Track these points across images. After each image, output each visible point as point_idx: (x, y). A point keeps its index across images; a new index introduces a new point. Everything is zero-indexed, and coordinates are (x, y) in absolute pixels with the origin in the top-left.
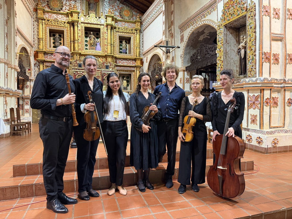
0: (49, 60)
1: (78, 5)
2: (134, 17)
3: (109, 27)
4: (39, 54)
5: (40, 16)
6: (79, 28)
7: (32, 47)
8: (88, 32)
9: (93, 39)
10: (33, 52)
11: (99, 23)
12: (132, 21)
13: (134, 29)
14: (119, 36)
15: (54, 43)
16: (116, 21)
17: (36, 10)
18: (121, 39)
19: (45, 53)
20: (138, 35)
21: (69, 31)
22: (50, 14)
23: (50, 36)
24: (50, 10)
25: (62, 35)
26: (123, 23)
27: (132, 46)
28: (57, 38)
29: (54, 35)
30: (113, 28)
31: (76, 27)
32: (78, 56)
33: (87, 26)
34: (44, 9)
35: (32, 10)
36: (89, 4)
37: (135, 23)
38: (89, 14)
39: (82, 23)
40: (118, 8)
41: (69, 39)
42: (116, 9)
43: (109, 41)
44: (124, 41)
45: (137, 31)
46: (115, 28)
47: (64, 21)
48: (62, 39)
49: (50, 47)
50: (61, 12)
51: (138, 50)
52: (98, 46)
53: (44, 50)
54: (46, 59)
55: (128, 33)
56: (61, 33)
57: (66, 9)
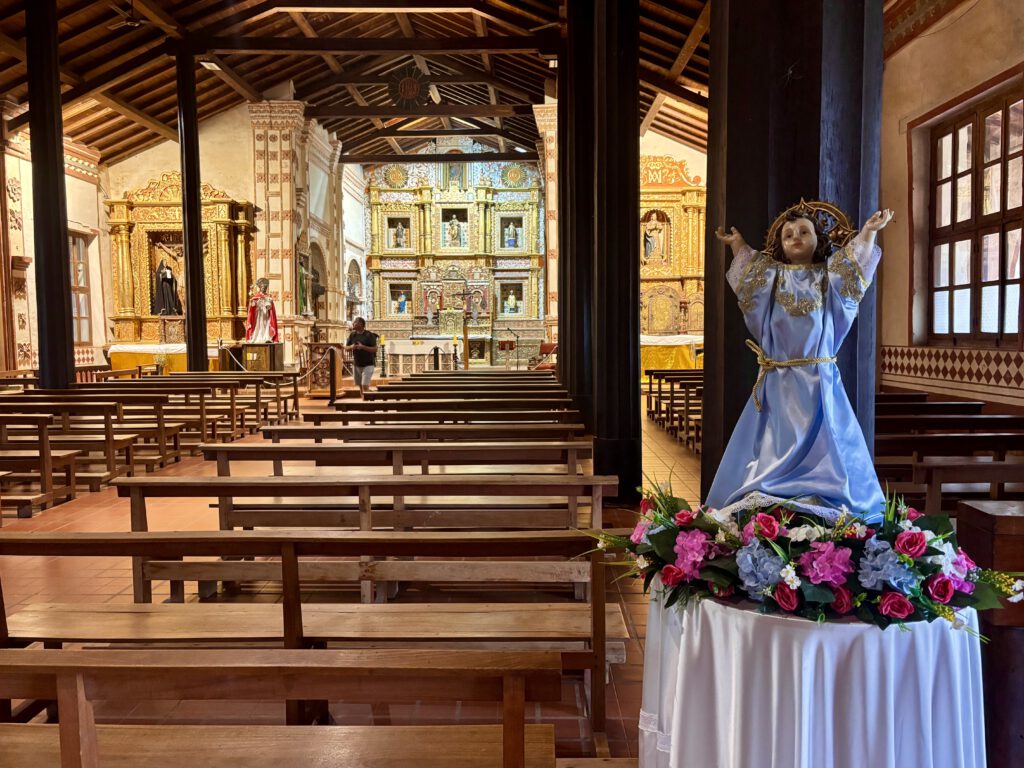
0: (387, 268)
1: (432, 173)
2: (529, 181)
3: (482, 206)
4: (373, 260)
5: (373, 200)
6: (433, 213)
7: (363, 251)
10: (365, 260)
11: (464, 200)
12: (524, 188)
13: (527, 203)
14: (502, 218)
15: (395, 239)
16: (495, 192)
17: (368, 190)
19: (382, 258)
20: (535, 214)
21: (417, 219)
22: (388, 194)
26: (509, 193)
28: (400, 231)
30: (488, 206)
32: (432, 261)
33: (446, 208)
34: (380, 189)
35: (363, 194)
36: (450, 168)
37: (529, 190)
39: (437, 203)
40: (499, 169)
41: (418, 232)
42: (496, 170)
43: (482, 230)
44: (511, 224)
45: (532, 205)
46: (493, 205)
47: (410, 202)
50: (406, 188)
51: (534, 240)
53: (380, 253)
54: (384, 267)
55: (517, 210)
57: (412, 184)
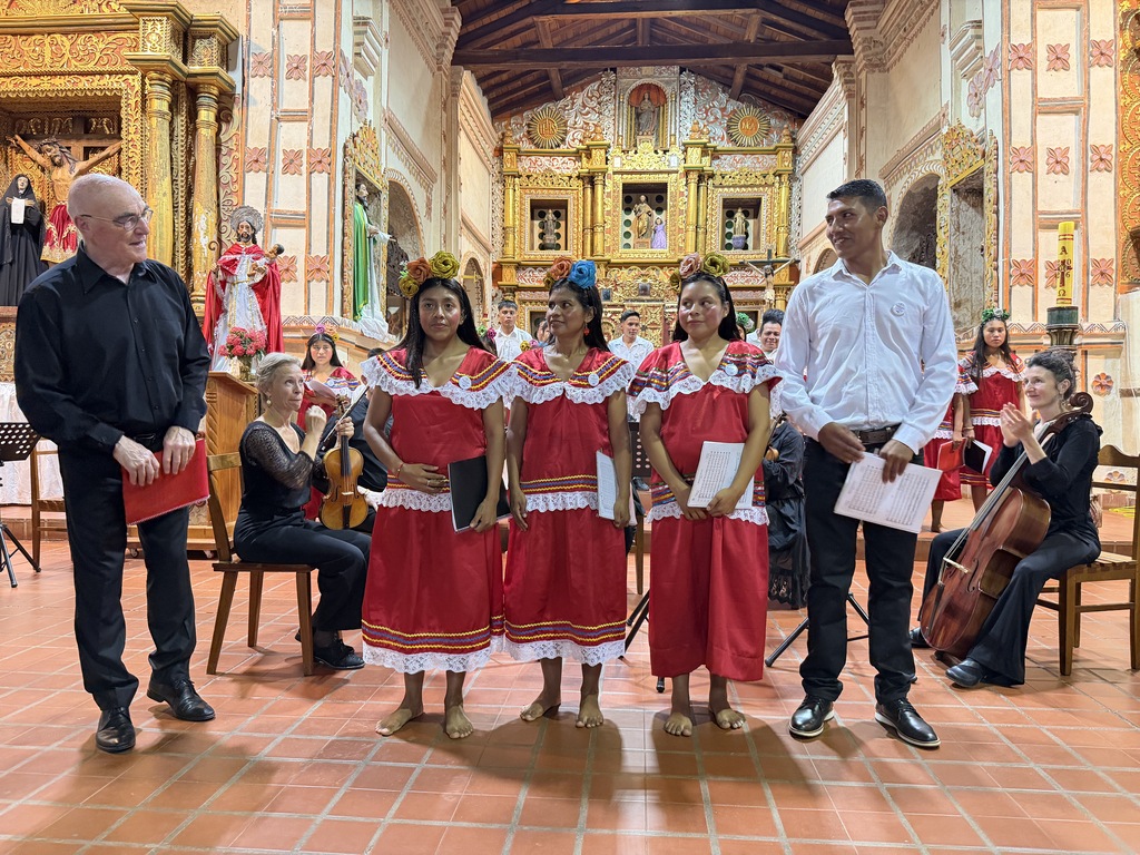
0: (528, 284)
1: (608, 123)
2: (774, 136)
3: (694, 177)
4: (504, 270)
5: (508, 167)
6: (606, 191)
7: (489, 252)
8: (632, 195)
9: (645, 216)
10: (491, 265)
11: (663, 168)
12: (765, 147)
13: (771, 172)
14: (724, 200)
15: (542, 236)
16: (716, 154)
17: (499, 152)
18: (730, 207)
19: (519, 266)
20: (784, 191)
21: (581, 201)
22: (533, 158)
23: (532, 218)
24: (533, 148)
25: (562, 212)
26: (738, 157)
27: (763, 226)
28: (550, 222)
29: (542, 215)
30: (703, 177)
31: (599, 188)
32: (603, 270)
33: (631, 181)
34: (519, 149)
35: (491, 155)
36: (638, 115)
37: (775, 152)
38: (635, 146)
39: (615, 173)
40: (723, 116)
41: (581, 223)
42: (716, 118)
43: (692, 219)
44: (740, 210)
45: (780, 176)
46: (712, 176)
47: (569, 172)
48: (563, 223)
49: (532, 248)
50: (563, 148)
51: (783, 237)
52: (660, 236)
53: (517, 259)
54: (522, 283)
55: (752, 186)
56: (560, 208)
57: (574, 141)
